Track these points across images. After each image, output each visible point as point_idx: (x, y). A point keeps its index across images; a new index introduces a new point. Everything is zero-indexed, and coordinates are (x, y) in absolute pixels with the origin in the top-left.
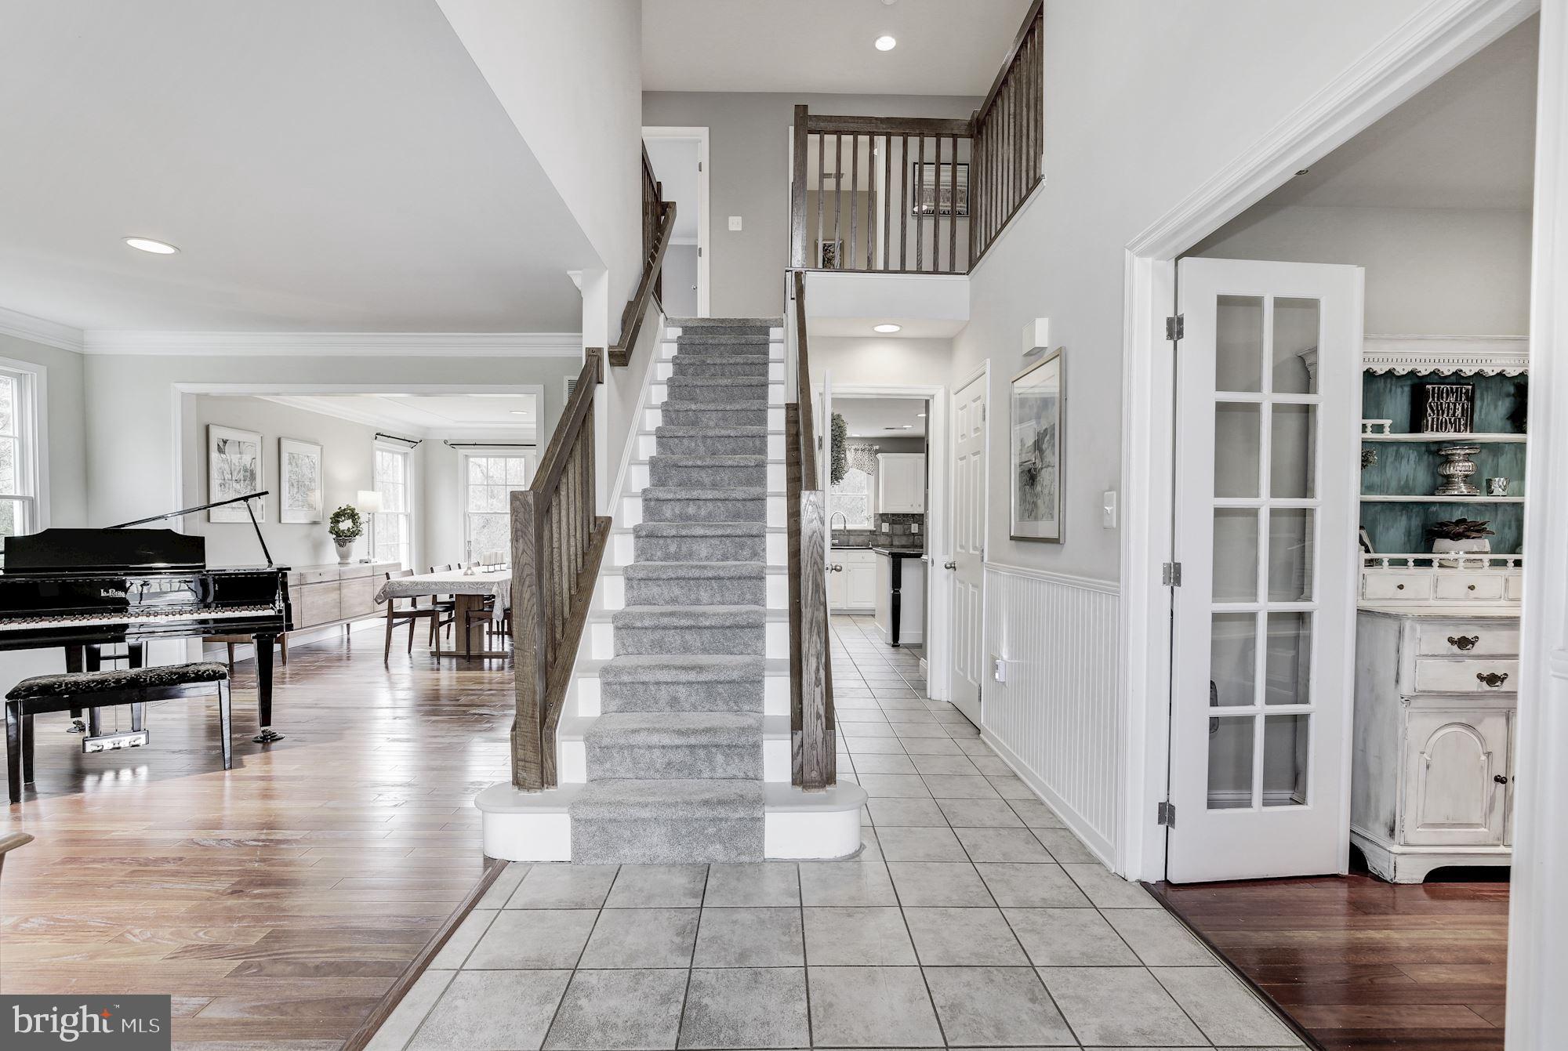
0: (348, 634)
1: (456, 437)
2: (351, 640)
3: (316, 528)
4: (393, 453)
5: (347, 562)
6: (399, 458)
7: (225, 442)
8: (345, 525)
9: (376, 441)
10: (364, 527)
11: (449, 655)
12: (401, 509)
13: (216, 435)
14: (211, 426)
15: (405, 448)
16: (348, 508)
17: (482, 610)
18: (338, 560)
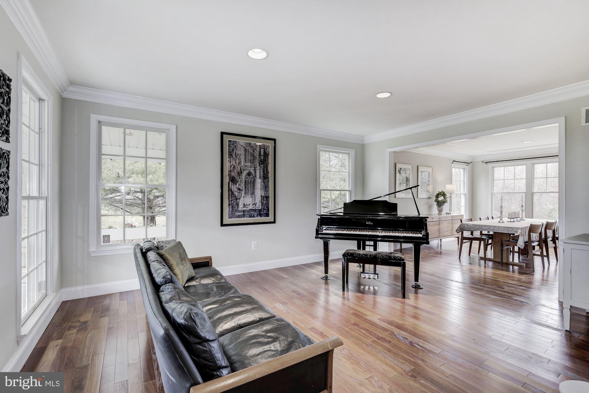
0: (441, 242)
1: (488, 159)
2: (442, 245)
3: (430, 200)
4: (459, 168)
5: (441, 213)
6: (462, 171)
7: (401, 169)
8: (441, 198)
9: (452, 164)
10: (448, 199)
11: (490, 260)
12: (462, 192)
13: (398, 166)
14: (397, 163)
15: (465, 166)
16: (442, 192)
17: (509, 241)
18: (438, 212)
